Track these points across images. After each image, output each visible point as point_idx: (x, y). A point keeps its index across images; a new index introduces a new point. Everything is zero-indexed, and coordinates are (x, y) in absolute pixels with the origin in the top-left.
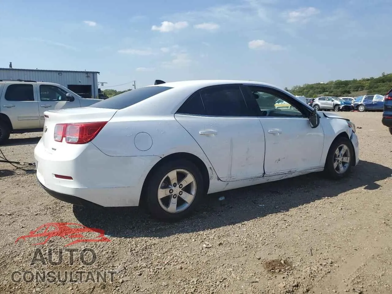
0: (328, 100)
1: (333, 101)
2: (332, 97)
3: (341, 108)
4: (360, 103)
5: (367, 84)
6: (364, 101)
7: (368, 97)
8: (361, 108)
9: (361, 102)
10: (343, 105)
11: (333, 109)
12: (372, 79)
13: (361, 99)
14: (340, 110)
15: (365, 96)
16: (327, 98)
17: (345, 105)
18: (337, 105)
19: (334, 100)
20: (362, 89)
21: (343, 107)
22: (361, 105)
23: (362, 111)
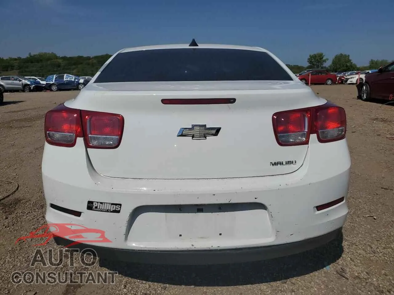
0: (14, 80)
1: (20, 81)
2: (18, 77)
3: (32, 88)
4: (52, 83)
5: (16, 64)
6: (55, 80)
7: (58, 76)
8: (54, 88)
9: (52, 81)
10: (34, 86)
11: (23, 89)
12: (19, 59)
13: (52, 79)
14: (31, 91)
15: (55, 75)
16: (13, 77)
17: (36, 85)
18: (26, 85)
19: (21, 79)
20: (12, 68)
21: (34, 87)
22: (53, 84)
23: (55, 90)
